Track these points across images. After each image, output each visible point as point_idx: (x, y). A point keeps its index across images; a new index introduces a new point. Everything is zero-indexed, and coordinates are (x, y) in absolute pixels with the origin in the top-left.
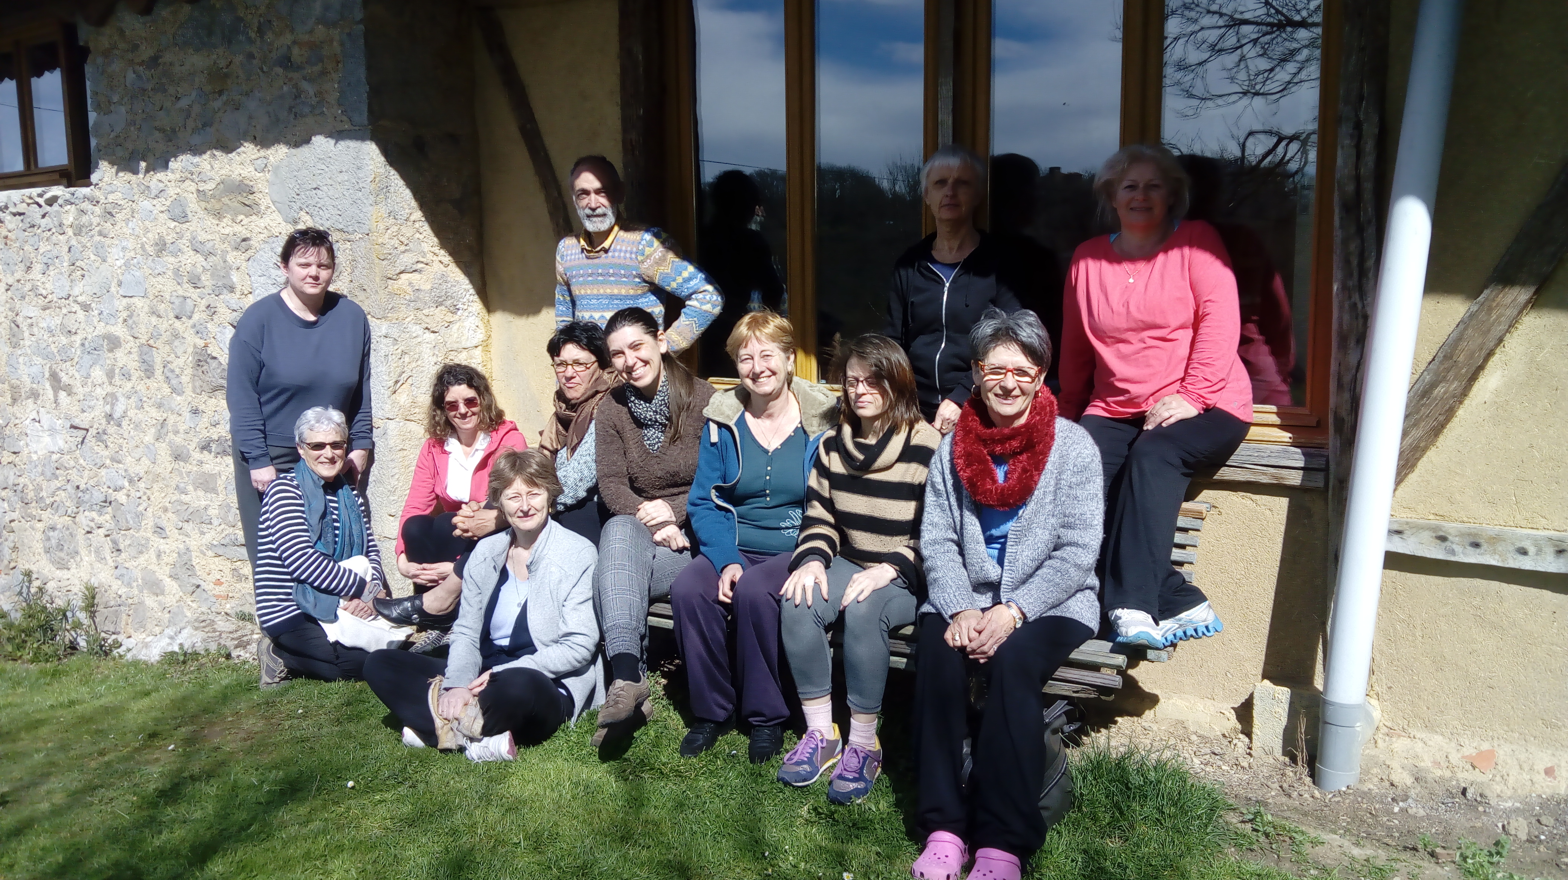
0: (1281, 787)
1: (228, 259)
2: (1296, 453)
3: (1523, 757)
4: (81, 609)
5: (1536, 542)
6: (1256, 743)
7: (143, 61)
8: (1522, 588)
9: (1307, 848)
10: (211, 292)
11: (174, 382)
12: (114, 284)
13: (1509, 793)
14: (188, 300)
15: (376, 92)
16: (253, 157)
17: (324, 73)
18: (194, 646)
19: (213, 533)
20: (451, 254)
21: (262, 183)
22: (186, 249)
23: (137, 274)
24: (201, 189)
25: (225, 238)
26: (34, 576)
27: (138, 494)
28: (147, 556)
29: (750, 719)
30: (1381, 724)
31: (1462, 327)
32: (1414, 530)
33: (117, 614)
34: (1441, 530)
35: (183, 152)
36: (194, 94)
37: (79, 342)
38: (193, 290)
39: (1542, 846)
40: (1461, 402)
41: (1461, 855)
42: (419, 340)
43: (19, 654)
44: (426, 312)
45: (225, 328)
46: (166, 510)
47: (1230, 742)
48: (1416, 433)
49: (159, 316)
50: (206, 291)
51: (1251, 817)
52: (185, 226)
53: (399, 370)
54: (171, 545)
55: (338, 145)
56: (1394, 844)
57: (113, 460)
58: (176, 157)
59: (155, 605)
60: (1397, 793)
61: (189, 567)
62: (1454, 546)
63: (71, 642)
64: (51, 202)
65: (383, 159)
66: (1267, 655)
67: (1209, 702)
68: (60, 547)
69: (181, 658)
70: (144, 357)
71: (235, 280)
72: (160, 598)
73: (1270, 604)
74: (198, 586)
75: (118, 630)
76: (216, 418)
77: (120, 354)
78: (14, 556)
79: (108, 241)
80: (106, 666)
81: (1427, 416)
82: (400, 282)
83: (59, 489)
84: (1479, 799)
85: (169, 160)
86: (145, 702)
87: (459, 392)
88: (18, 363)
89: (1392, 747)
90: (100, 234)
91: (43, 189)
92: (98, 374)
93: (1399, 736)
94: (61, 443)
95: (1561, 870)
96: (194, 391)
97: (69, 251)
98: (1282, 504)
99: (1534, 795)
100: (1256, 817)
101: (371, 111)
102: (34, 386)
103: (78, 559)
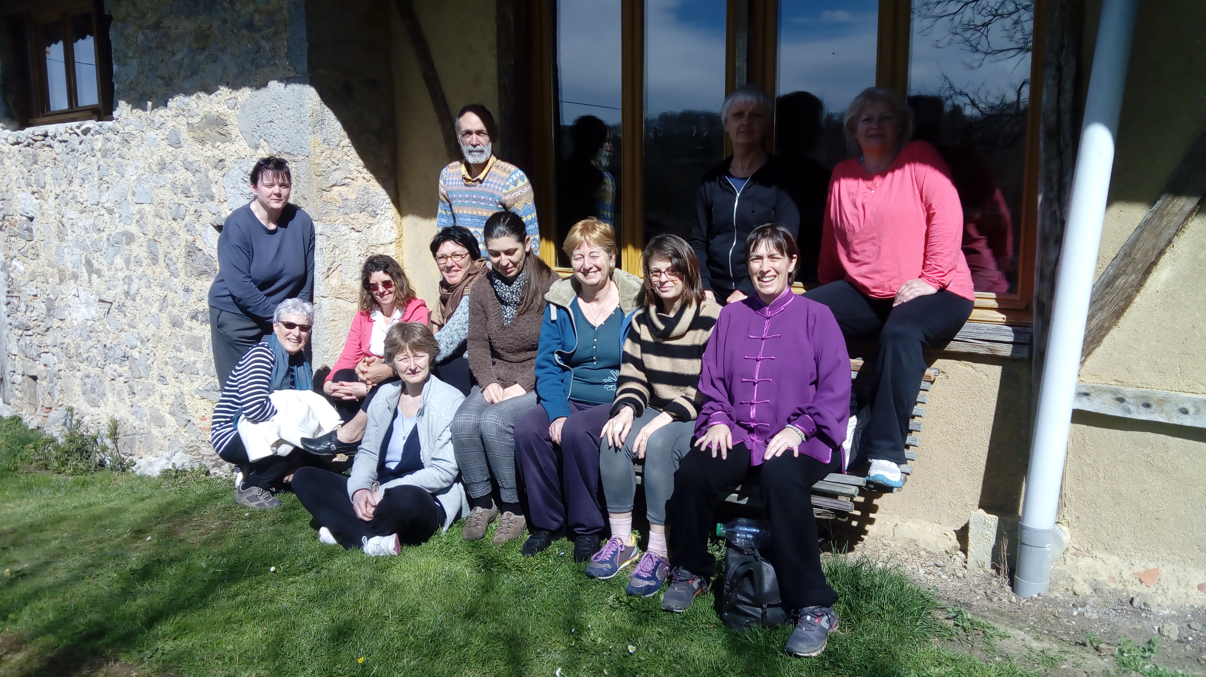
0: (985, 593)
1: (209, 175)
2: (1007, 330)
3: (1181, 575)
4: (107, 437)
5: (1195, 404)
6: (970, 559)
7: (149, 26)
8: (1184, 440)
9: (996, 640)
10: (197, 200)
11: (172, 268)
12: (130, 194)
13: (1168, 603)
14: (182, 206)
15: (314, 48)
16: (227, 98)
17: (276, 33)
18: (183, 465)
19: (199, 381)
20: (372, 172)
21: (232, 117)
22: (180, 168)
23: (146, 186)
24: (190, 122)
25: (207, 159)
26: (75, 412)
27: (147, 352)
28: (153, 398)
29: (575, 529)
30: (1070, 546)
31: (1139, 231)
32: (1099, 393)
33: (133, 441)
34: (1119, 393)
35: (178, 94)
36: (185, 50)
37: (105, 239)
38: (185, 199)
39: (1188, 646)
40: (1138, 291)
41: (1120, 650)
42: (347, 237)
43: (63, 469)
44: (352, 216)
45: (207, 227)
46: (166, 364)
47: (951, 557)
48: (1101, 316)
49: (162, 218)
50: (194, 199)
51: (954, 615)
52: (178, 150)
53: (331, 260)
54: (170, 390)
55: (287, 89)
56: (1068, 639)
57: (130, 326)
58: (172, 98)
59: (159, 434)
60: (1078, 601)
61: (183, 406)
62: (1130, 406)
63: (101, 461)
64: (86, 132)
65: (319, 99)
66: (983, 491)
67: (936, 526)
68: (93, 390)
69: (174, 474)
70: (152, 249)
71: (214, 191)
72: (162, 429)
73: (986, 449)
74: (189, 421)
75: (133, 452)
76: (201, 296)
77: (134, 246)
78: (61, 396)
79: (125, 162)
80: (121, 480)
81: (1111, 302)
82: (332, 193)
83: (92, 347)
84: (1143, 607)
85: (168, 101)
86: (140, 506)
87: (379, 277)
88: (64, 253)
89: (1078, 564)
90: (120, 156)
91: (80, 122)
92: (119, 261)
93: (1084, 556)
94: (93, 313)
95: (1201, 665)
96: (186, 275)
97: (99, 169)
98: (996, 371)
99: (1187, 605)
100: (957, 615)
101: (310, 63)
102: (75, 270)
103: (105, 399)
